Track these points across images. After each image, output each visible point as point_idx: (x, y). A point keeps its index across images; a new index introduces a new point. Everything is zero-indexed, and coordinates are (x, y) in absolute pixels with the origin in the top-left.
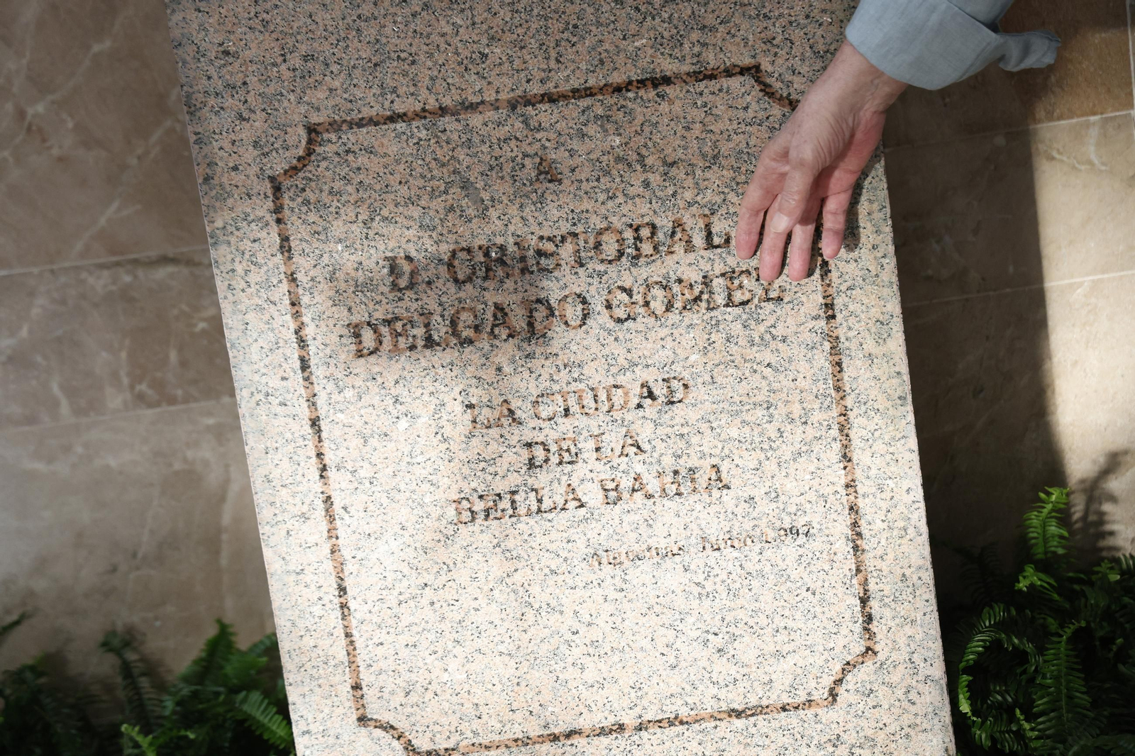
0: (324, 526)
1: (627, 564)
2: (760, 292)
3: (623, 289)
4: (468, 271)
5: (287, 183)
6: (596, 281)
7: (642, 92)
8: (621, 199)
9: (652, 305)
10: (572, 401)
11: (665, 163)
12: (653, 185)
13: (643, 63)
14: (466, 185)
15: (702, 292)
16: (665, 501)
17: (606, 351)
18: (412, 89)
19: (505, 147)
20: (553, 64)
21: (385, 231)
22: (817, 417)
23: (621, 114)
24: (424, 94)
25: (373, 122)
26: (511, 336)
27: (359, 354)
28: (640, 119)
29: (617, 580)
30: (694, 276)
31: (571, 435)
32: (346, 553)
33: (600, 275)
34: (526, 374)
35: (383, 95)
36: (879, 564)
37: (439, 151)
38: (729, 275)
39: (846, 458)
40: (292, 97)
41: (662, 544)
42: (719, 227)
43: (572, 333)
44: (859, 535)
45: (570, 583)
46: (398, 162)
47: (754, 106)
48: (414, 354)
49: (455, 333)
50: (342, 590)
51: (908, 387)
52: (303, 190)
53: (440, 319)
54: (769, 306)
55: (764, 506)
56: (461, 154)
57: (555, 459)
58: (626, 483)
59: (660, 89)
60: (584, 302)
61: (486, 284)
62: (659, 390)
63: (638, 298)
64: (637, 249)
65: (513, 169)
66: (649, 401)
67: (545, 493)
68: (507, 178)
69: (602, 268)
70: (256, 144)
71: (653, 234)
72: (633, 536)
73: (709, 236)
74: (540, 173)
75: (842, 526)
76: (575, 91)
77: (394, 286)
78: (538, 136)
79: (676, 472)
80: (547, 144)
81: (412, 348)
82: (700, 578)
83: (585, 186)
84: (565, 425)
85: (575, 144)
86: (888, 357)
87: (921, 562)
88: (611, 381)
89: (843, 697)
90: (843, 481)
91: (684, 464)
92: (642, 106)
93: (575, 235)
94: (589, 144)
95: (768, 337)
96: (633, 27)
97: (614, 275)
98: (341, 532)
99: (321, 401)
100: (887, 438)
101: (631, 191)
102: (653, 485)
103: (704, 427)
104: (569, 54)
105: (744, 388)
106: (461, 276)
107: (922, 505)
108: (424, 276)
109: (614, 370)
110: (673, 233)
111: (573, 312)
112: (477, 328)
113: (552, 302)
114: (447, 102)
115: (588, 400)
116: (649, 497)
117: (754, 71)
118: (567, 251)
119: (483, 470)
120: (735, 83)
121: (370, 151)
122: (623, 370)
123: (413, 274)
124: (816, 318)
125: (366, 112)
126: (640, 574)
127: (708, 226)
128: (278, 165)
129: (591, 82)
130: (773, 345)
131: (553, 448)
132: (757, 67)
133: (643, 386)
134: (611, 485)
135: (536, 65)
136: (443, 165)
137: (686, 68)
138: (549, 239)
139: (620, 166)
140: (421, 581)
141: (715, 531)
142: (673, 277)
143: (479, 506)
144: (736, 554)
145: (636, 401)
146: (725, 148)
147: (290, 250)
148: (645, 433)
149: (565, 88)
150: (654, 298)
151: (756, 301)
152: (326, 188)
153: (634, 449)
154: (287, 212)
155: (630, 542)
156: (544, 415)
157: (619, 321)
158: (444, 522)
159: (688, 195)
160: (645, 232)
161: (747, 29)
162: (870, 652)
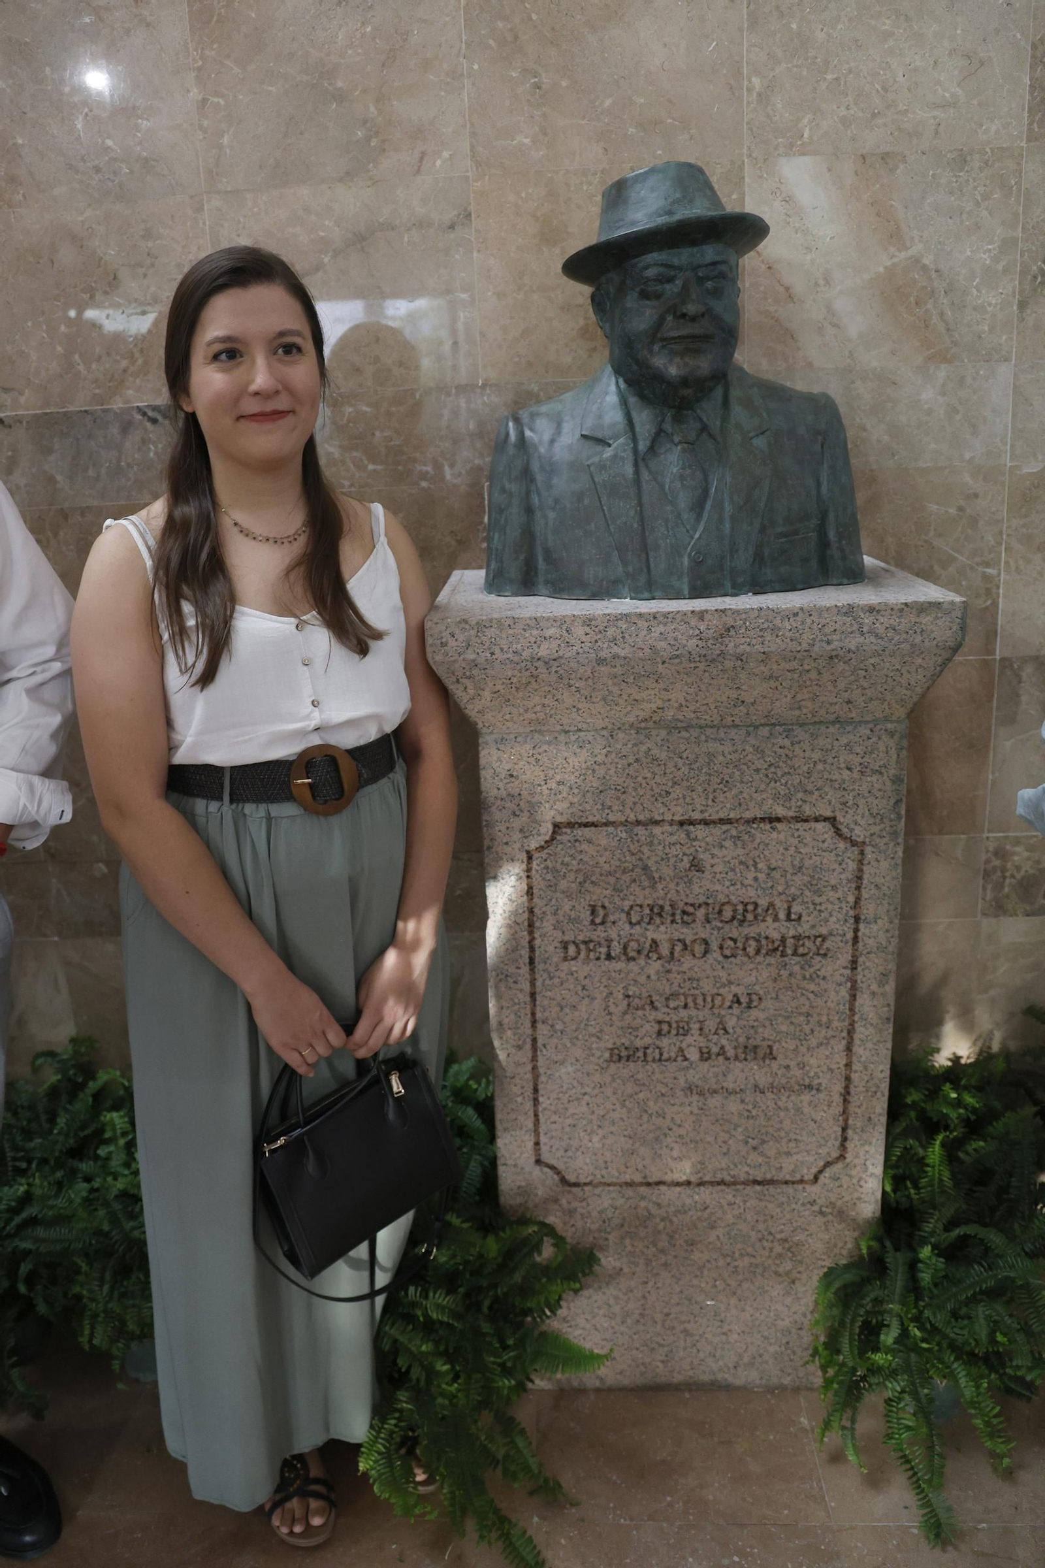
0: (530, 1054)
1: (707, 1095)
2: (814, 949)
3: (731, 939)
4: (639, 918)
5: (536, 855)
6: (715, 933)
7: (762, 825)
8: (739, 886)
9: (748, 949)
10: (690, 1000)
11: (769, 868)
12: (760, 880)
13: (765, 808)
14: (645, 868)
15: (779, 946)
16: (737, 1063)
17: (715, 974)
18: (621, 808)
19: (673, 848)
20: (710, 802)
21: (592, 890)
22: (836, 1024)
23: (747, 836)
24: (628, 811)
25: (593, 825)
26: (659, 958)
27: (565, 959)
28: (758, 841)
29: (700, 1104)
30: (776, 936)
31: (686, 1019)
32: (541, 1070)
33: (719, 929)
34: (665, 982)
35: (603, 809)
36: (857, 1110)
37: (631, 846)
38: (797, 938)
39: (849, 1049)
40: (547, 805)
41: (731, 1086)
42: (796, 908)
43: (696, 961)
44: (848, 1093)
45: (672, 1102)
46: (606, 850)
47: (829, 840)
48: (598, 963)
49: (625, 953)
50: (536, 1090)
51: (892, 1013)
52: (546, 860)
53: (617, 944)
54: (819, 958)
55: (796, 1072)
56: (645, 849)
57: (674, 1032)
58: (715, 1050)
59: (774, 824)
60: (707, 943)
61: (649, 927)
62: (744, 999)
63: (740, 945)
64: (744, 916)
65: (676, 862)
66: (736, 1005)
67: (666, 1050)
68: (671, 866)
69: (720, 925)
70: (521, 831)
71: (755, 908)
72: (714, 1080)
73: (789, 914)
74: (692, 865)
75: (839, 1087)
76: (721, 820)
77: (593, 922)
78: (694, 844)
79: (746, 1047)
80: (699, 849)
81: (598, 959)
82: (750, 1107)
83: (718, 876)
84: (683, 1013)
85: (716, 851)
86: (884, 995)
87: (881, 1111)
88: (715, 991)
89: (822, 1179)
90: (844, 1062)
91: (752, 1042)
92: (761, 833)
93: (707, 904)
94: (725, 852)
95: (814, 976)
96: (763, 786)
97: (728, 930)
98: (540, 1058)
99: (539, 983)
100: (875, 1040)
101: (746, 882)
102: (730, 1052)
103: (767, 1023)
104: (721, 797)
105: (794, 1003)
106: (634, 921)
107: (888, 1080)
108: (611, 918)
109: (718, 985)
110: (768, 910)
111: (699, 949)
112: (639, 952)
113: (687, 942)
114: (641, 818)
115: (700, 1001)
116: (727, 1059)
117: (832, 820)
118: (701, 913)
119: (630, 1033)
120: (820, 826)
121: (590, 842)
122: (724, 986)
123: (605, 916)
124: (844, 968)
125: (591, 819)
126: (714, 1102)
127: (789, 908)
128: (533, 844)
129: (732, 816)
130: (817, 981)
131: (674, 1025)
132: (834, 819)
133: (734, 996)
134: (705, 1050)
135: (699, 802)
136: (633, 854)
137: (791, 814)
138: (692, 905)
139: (741, 867)
140: (583, 1091)
141: (764, 1082)
142: (763, 935)
143: (624, 1053)
144: (773, 1096)
145: (728, 1004)
146: (807, 863)
147: (532, 894)
148: (731, 1023)
149: (715, 817)
150: (750, 946)
151: (811, 954)
152: (560, 861)
153: (723, 1032)
154: (534, 872)
155: (712, 1083)
156: (672, 1006)
157: (726, 957)
158: (602, 1060)
159: (780, 889)
160: (750, 907)
161: (832, 795)
162: (842, 1157)
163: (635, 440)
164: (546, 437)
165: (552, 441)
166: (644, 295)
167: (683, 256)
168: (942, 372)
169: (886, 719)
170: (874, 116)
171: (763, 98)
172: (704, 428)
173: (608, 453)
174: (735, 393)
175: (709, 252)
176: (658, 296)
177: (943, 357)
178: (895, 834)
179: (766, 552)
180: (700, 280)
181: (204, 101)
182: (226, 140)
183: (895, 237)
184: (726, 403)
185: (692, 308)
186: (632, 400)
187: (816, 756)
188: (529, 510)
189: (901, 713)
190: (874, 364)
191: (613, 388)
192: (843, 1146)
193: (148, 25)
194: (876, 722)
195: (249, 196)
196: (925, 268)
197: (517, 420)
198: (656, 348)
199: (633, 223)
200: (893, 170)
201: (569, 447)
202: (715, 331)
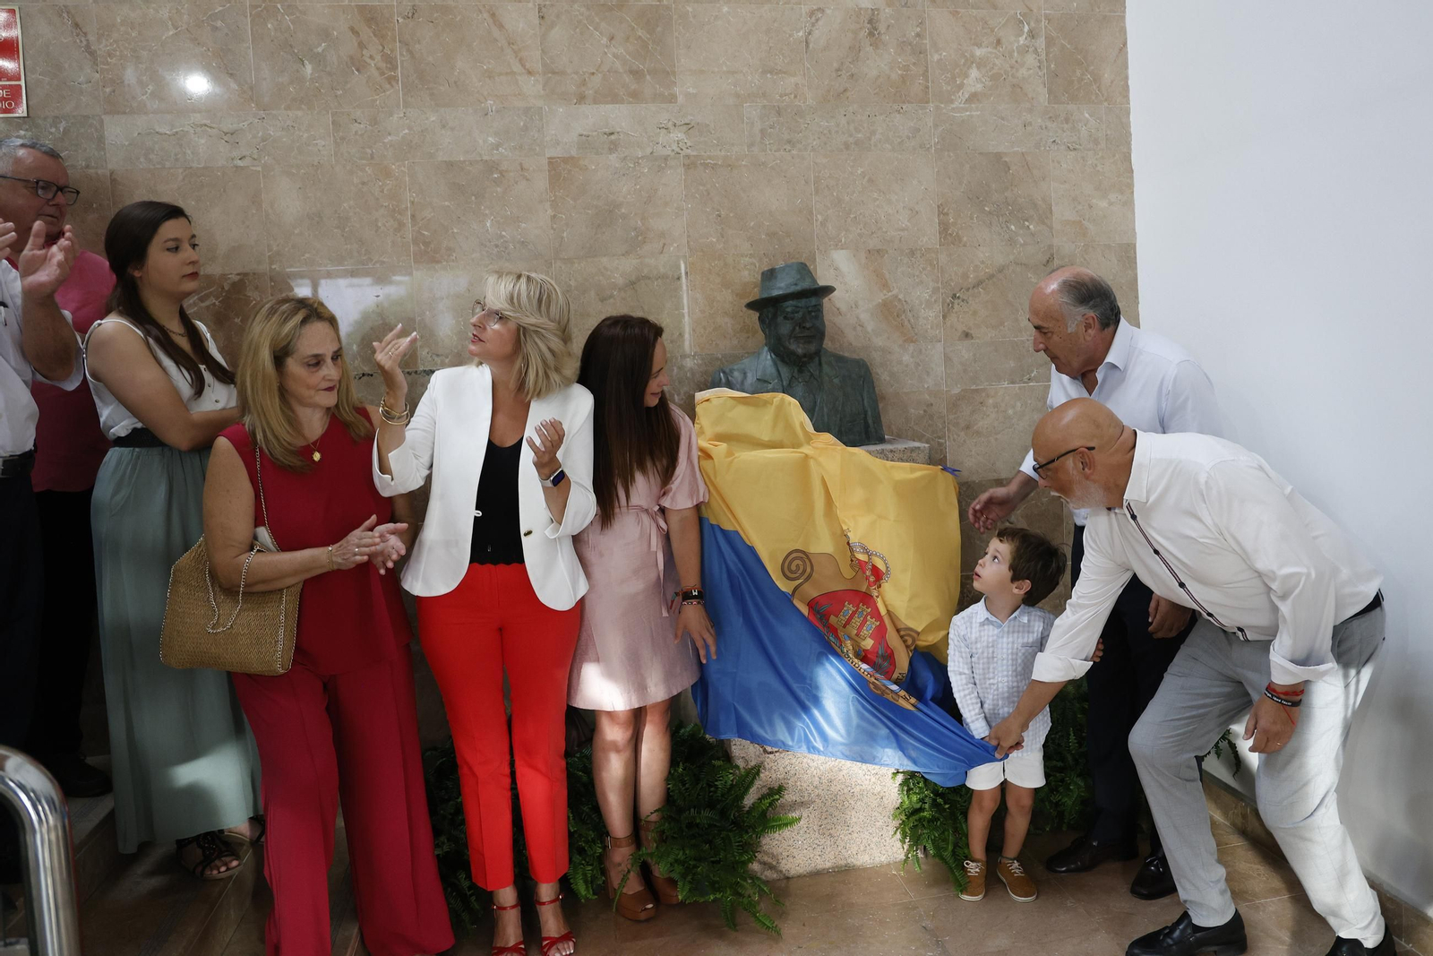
163: (782, 380)
164: (740, 379)
165: (744, 381)
166: (785, 318)
167: (803, 303)
168: (911, 347)
170: (872, 233)
172: (812, 375)
173: (771, 386)
174: (824, 359)
175: (813, 301)
176: (792, 319)
177: (911, 340)
179: (843, 429)
180: (810, 312)
181: (554, 216)
182: (565, 234)
183: (885, 285)
184: (820, 364)
185: (808, 325)
186: (779, 363)
190: (880, 344)
191: (769, 357)
193: (527, 180)
195: (575, 261)
196: (900, 299)
197: (724, 372)
198: (791, 341)
199: (780, 288)
200: (882, 257)
201: (751, 384)
202: (817, 333)
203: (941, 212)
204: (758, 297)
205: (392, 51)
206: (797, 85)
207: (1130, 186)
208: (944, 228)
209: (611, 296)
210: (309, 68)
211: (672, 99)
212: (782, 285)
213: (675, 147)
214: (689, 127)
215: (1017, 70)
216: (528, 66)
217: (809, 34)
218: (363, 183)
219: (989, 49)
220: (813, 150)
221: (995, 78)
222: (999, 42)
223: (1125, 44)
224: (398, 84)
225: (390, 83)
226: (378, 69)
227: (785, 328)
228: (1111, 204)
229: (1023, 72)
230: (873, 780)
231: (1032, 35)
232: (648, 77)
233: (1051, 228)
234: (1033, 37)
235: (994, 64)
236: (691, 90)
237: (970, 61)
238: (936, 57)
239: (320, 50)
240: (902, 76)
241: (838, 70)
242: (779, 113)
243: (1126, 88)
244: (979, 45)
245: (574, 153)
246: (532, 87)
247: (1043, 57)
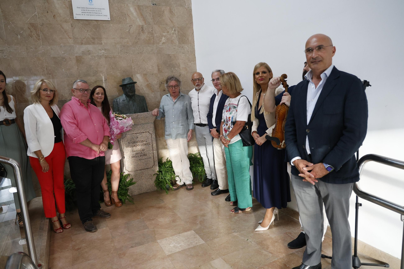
8: (141, 139)
9: (143, 145)
11: (144, 137)
13: (143, 131)
14: (133, 138)
17: (140, 148)
19: (135, 136)
20: (138, 131)
22: (152, 151)
23: (141, 134)
25: (128, 134)
27: (126, 148)
30: (145, 143)
34: (136, 149)
36: (155, 160)
37: (131, 136)
38: (147, 143)
39: (153, 153)
41: (143, 159)
43: (138, 147)
44: (154, 158)
45: (138, 161)
49: (132, 146)
50: (125, 162)
54: (149, 145)
55: (149, 156)
56: (133, 136)
57: (137, 154)
61: (134, 144)
67: (137, 156)
68: (135, 138)
69: (140, 143)
74: (137, 137)
77: (128, 144)
78: (137, 135)
82: (145, 161)
83: (139, 138)
86: (155, 148)
89: (153, 167)
90: (153, 155)
91: (144, 154)
92: (143, 134)
93: (139, 141)
94: (140, 136)
95: (149, 147)
96: (142, 129)
99: (124, 151)
100: (155, 152)
103: (146, 152)
105: (148, 150)
106: (132, 143)
111: (139, 145)
113: (137, 145)
114: (132, 133)
115: (139, 150)
116: (142, 156)
117: (149, 132)
119: (133, 155)
120: (148, 133)
121: (128, 136)
123: (130, 143)
124: (152, 146)
126: (142, 161)
127: (146, 140)
129: (140, 132)
133: (142, 150)
137: (145, 132)
138: (137, 141)
140: (129, 161)
141: (146, 158)
143: (133, 157)
146: (147, 136)
147: (123, 142)
149: (138, 133)
153: (142, 153)
154: (123, 140)
155: (141, 159)
156: (137, 151)
157: (141, 146)
160: (143, 141)
161: (148, 130)
162: (154, 165)
163: (127, 100)
164: (119, 100)
165: (120, 101)
166: (127, 88)
167: (130, 85)
169: (152, 123)
170: (144, 71)
171: (134, 69)
172: (133, 99)
173: (125, 102)
175: (133, 85)
176: (129, 88)
177: (153, 92)
178: (154, 133)
179: (140, 109)
180: (132, 87)
181: (78, 68)
182: (80, 72)
183: (147, 81)
184: (135, 97)
185: (132, 90)
186: (127, 97)
187: (146, 126)
188: (118, 107)
189: (153, 122)
190: (147, 93)
191: (125, 96)
192: (154, 164)
193: (71, 61)
194: (151, 123)
196: (150, 84)
197: (116, 99)
198: (129, 93)
200: (147, 75)
201: (121, 101)
202: (134, 91)
203: (158, 66)
204: (122, 84)
205: (39, 33)
206: (127, 41)
207: (195, 60)
208: (159, 69)
209: (91, 85)
210: (19, 36)
211: (101, 44)
212: (126, 82)
213: (103, 54)
214: (105, 50)
215: (172, 38)
216: (70, 36)
217: (129, 30)
218: (34, 62)
219: (166, 33)
220: (131, 54)
221: (167, 39)
222: (168, 32)
223: (193, 32)
224: (40, 40)
225: (39, 40)
226: (36, 37)
227: (127, 90)
228: (192, 64)
229: (173, 38)
230: (150, 176)
231: (175, 30)
232: (96, 39)
233: (180, 69)
234: (175, 31)
235: (167, 36)
236: (105, 42)
237: (163, 36)
238: (156, 35)
239: (21, 32)
240: (149, 39)
241: (136, 38)
242: (124, 47)
243: (194, 41)
244: (164, 33)
245: (81, 55)
246: (71, 41)
247: (177, 35)
